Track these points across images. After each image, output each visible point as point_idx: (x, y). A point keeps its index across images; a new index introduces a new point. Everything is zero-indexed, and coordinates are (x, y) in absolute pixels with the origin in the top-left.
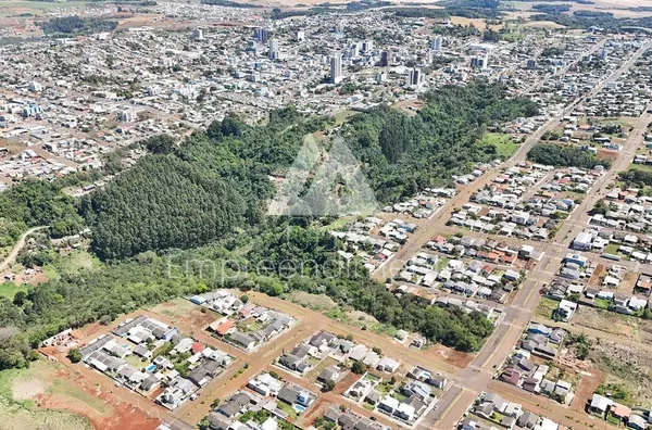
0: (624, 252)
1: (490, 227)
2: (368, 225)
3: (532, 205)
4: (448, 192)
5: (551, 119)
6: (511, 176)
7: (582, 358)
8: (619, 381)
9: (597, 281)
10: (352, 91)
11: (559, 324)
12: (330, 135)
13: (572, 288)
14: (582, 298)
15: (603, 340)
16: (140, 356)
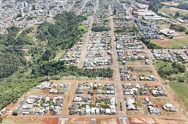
0: (127, 48)
1: (97, 49)
2: (68, 56)
3: (103, 42)
4: (81, 43)
5: (91, 20)
6: (93, 36)
7: (132, 71)
8: (141, 73)
9: (126, 55)
10: (31, 19)
11: (125, 66)
12: (35, 33)
13: (123, 58)
14: (126, 59)
15: (134, 66)
16: (37, 106)
